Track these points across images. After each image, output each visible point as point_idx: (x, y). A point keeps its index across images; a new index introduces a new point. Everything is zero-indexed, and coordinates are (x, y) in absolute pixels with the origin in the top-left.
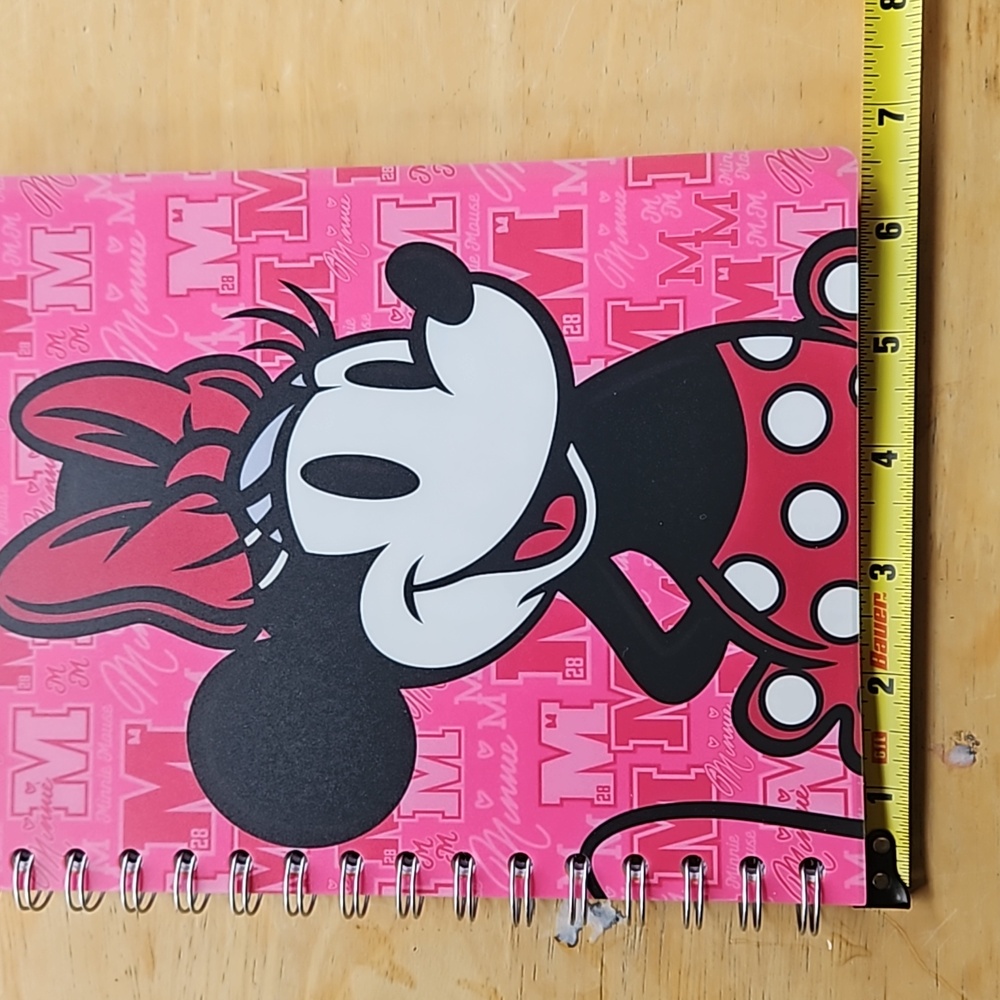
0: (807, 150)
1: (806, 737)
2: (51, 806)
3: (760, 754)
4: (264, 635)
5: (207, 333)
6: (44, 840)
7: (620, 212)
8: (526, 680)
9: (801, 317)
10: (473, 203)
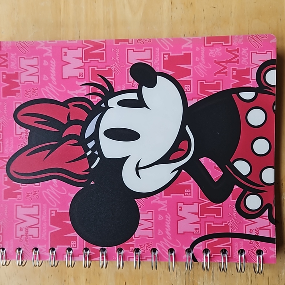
0: (261, 35)
1: (258, 213)
2: (28, 235)
3: (244, 218)
4: (93, 183)
5: (74, 90)
6: (26, 245)
7: (203, 54)
8: (173, 196)
9: (258, 86)
10: (157, 51)
